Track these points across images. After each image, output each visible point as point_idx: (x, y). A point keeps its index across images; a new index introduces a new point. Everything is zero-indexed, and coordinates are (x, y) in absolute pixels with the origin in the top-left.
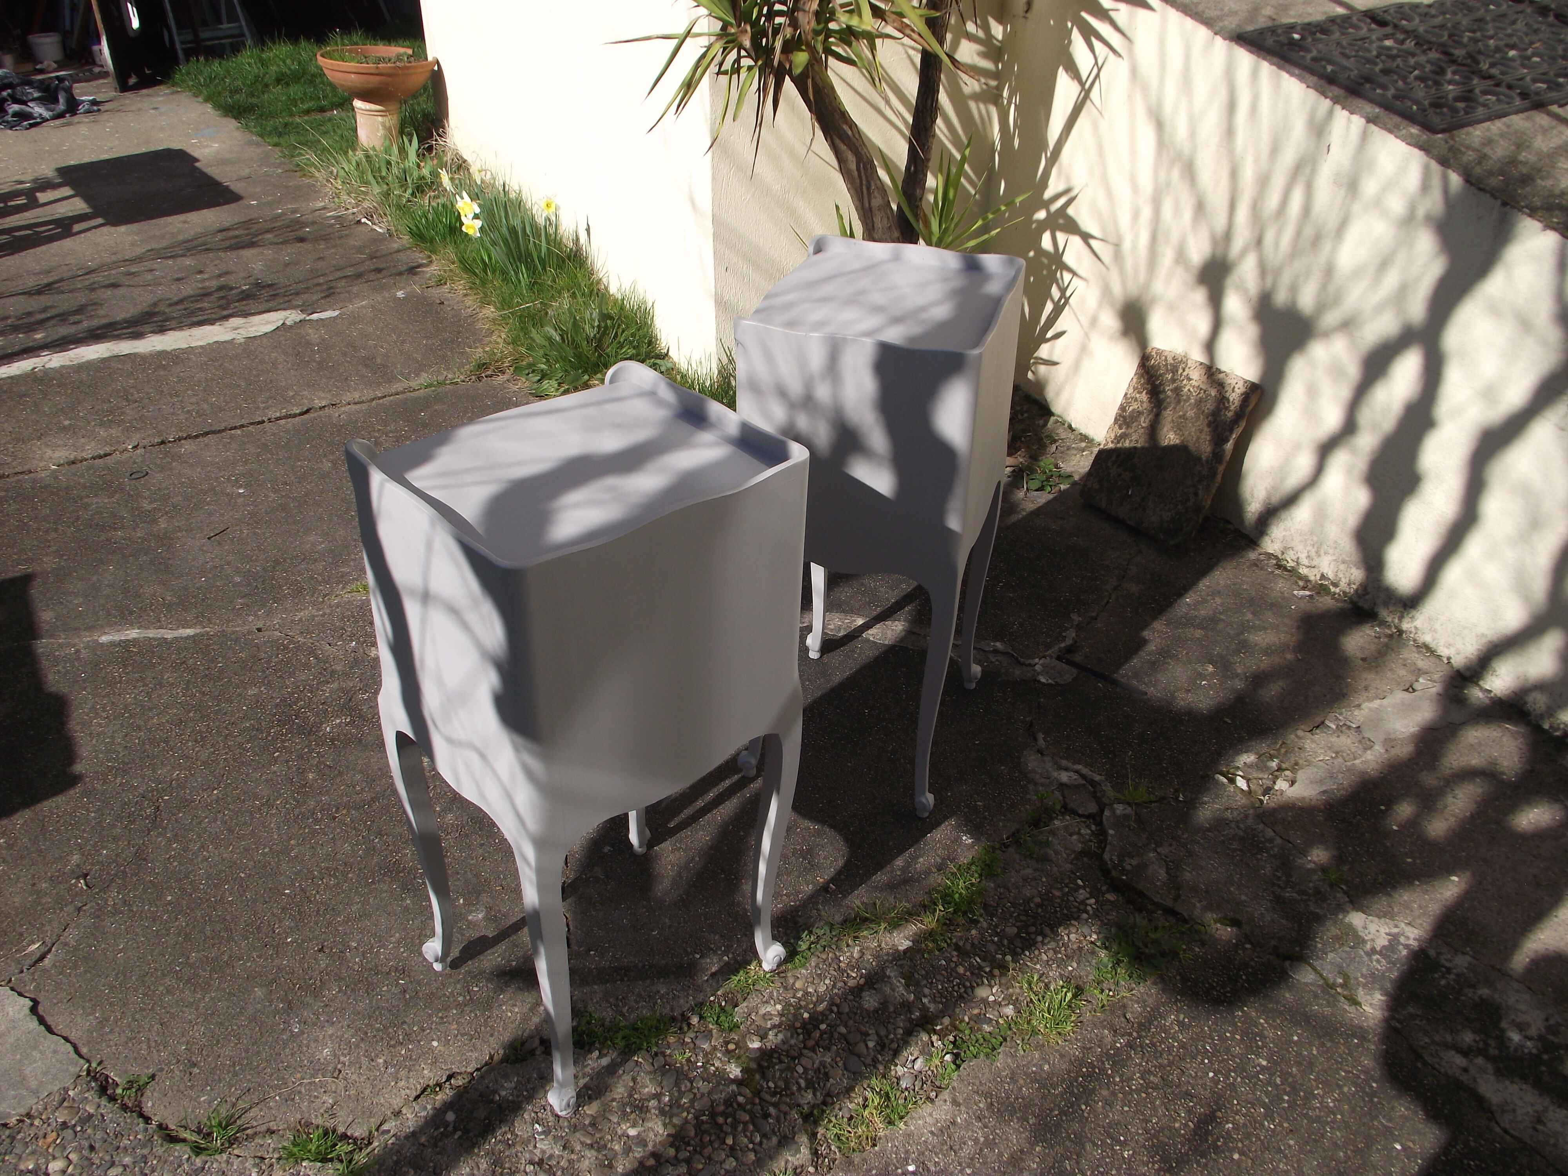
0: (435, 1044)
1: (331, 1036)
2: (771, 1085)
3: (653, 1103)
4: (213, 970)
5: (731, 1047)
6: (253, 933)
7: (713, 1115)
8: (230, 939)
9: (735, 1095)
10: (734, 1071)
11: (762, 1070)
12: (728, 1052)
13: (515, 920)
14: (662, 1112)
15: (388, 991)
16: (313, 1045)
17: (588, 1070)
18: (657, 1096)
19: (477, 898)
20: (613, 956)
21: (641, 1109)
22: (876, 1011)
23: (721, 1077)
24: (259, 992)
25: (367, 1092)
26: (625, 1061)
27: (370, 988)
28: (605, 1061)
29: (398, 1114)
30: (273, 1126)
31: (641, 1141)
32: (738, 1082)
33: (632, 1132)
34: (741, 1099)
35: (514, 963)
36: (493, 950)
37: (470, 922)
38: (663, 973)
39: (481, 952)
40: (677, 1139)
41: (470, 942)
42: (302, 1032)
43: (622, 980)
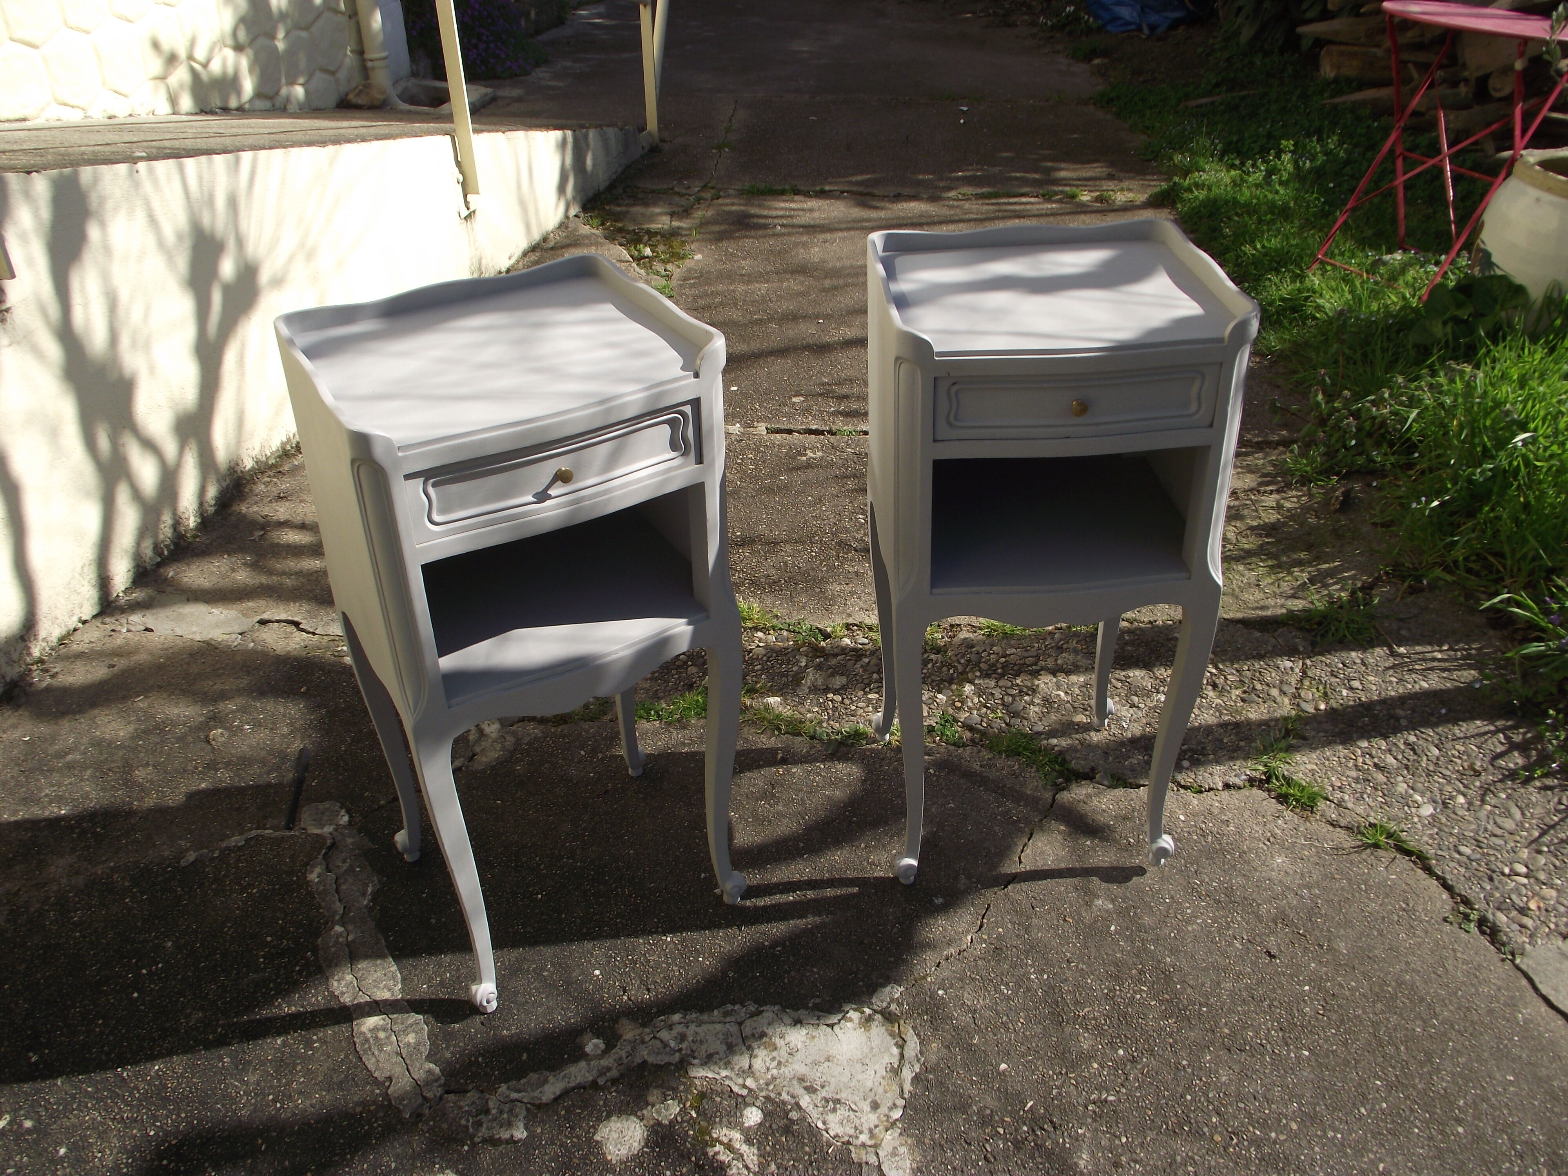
0: (1182, 817)
1: (1272, 870)
2: (951, 671)
3: (1036, 701)
4: (1394, 997)
5: (958, 704)
6: (1349, 1019)
7: (1002, 676)
8: (1376, 1025)
9: (980, 677)
10: (968, 688)
11: (951, 681)
12: (963, 703)
13: (1068, 880)
14: (1034, 691)
15: (1212, 880)
16: (1291, 872)
17: (1069, 742)
18: (1032, 703)
19: (1096, 922)
20: (998, 807)
21: (1047, 701)
22: (842, 674)
23: (980, 692)
24: (1342, 947)
25: (1248, 813)
26: (1038, 733)
27: (1229, 892)
28: (1054, 741)
29: (1227, 786)
30: (1331, 828)
31: (1059, 687)
32: (971, 682)
33: (1062, 694)
34: (978, 674)
35: (1088, 843)
36: (1101, 864)
37: (1113, 901)
38: (968, 775)
39: (1115, 868)
40: (1036, 674)
41: (1120, 883)
42: (1300, 886)
43: (1004, 786)
